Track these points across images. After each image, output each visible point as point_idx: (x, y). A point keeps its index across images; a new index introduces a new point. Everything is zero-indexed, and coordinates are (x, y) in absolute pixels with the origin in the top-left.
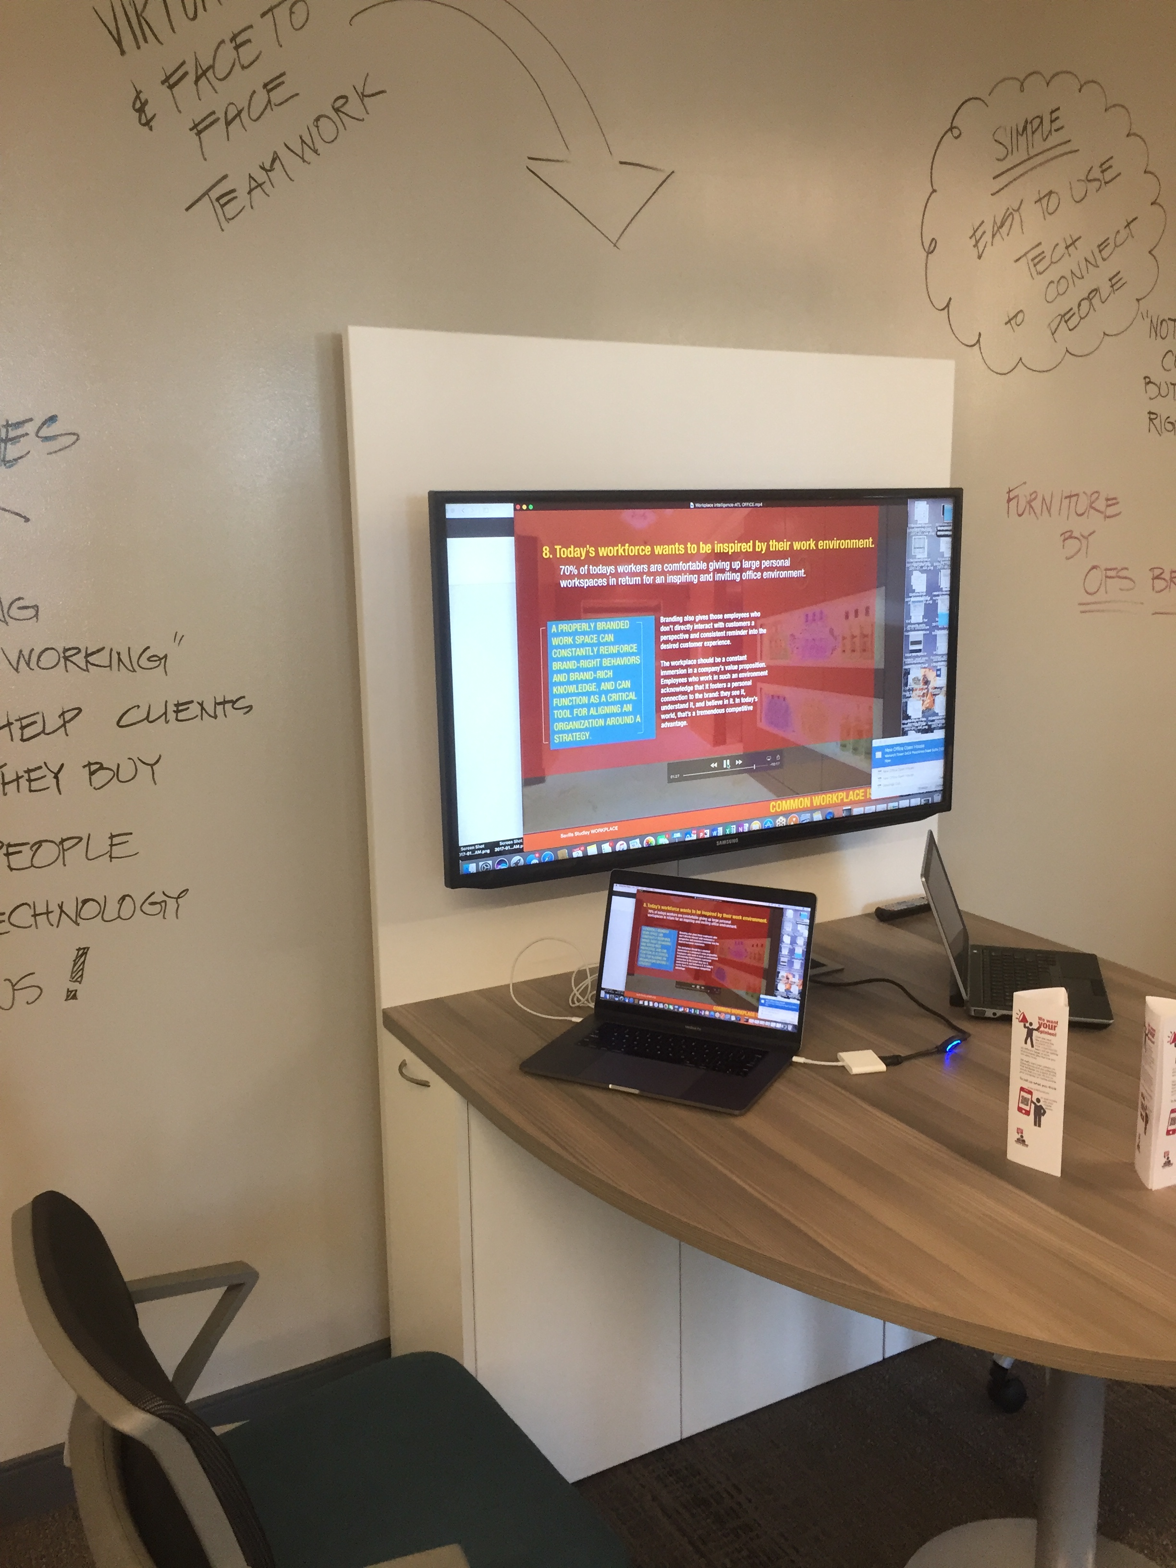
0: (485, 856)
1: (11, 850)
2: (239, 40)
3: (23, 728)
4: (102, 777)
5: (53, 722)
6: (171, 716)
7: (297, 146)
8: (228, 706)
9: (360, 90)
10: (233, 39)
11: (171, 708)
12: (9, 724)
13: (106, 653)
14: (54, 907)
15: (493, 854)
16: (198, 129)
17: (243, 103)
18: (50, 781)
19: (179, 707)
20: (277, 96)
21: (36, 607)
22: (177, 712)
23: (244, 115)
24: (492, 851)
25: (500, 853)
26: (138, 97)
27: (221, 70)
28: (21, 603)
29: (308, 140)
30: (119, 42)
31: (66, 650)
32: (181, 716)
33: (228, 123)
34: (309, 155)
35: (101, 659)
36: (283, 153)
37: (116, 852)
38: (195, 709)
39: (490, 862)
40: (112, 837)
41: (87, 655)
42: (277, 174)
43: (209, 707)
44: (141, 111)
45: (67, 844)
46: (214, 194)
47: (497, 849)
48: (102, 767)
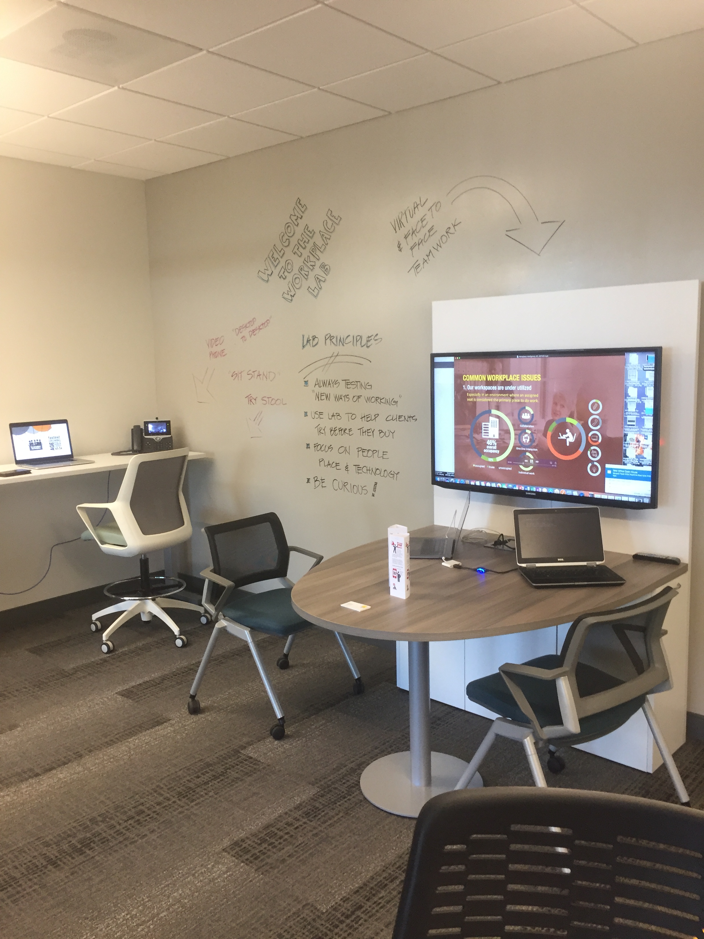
0: (442, 476)
1: (364, 451)
2: (423, 219)
3: (367, 418)
4: (382, 434)
5: (373, 417)
6: (398, 419)
7: (436, 247)
8: (411, 418)
9: (454, 224)
10: (421, 220)
11: (398, 417)
12: (365, 417)
13: (384, 399)
14: (371, 469)
15: (445, 476)
16: (412, 249)
17: (422, 238)
18: (371, 434)
19: (400, 417)
20: (431, 233)
21: (371, 385)
22: (399, 418)
23: (423, 241)
24: (445, 475)
25: (447, 476)
26: (399, 244)
27: (418, 230)
28: (368, 384)
29: (439, 244)
30: (395, 230)
31: (377, 398)
32: (400, 419)
33: (419, 245)
34: (439, 248)
35: (383, 401)
36: (432, 250)
37: (384, 457)
38: (403, 418)
39: (444, 479)
40: (383, 452)
41: (381, 400)
42: (431, 257)
43: (406, 418)
44: (399, 247)
45: (374, 452)
46: (415, 266)
47: (446, 475)
48: (382, 432)
